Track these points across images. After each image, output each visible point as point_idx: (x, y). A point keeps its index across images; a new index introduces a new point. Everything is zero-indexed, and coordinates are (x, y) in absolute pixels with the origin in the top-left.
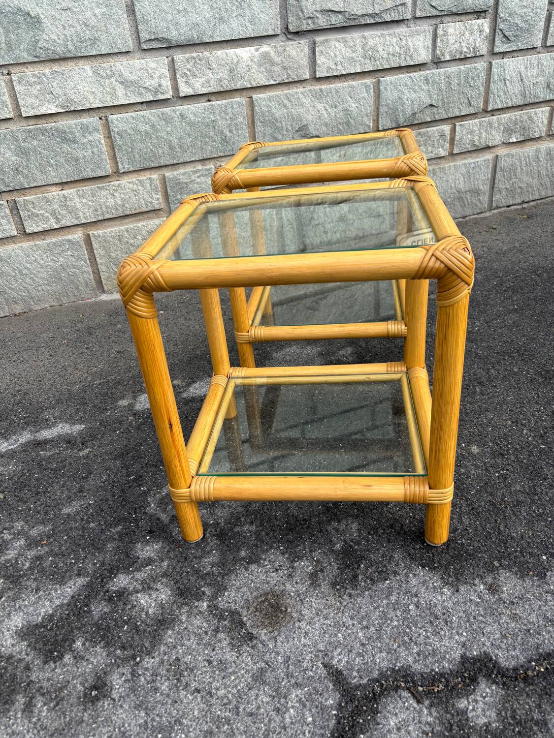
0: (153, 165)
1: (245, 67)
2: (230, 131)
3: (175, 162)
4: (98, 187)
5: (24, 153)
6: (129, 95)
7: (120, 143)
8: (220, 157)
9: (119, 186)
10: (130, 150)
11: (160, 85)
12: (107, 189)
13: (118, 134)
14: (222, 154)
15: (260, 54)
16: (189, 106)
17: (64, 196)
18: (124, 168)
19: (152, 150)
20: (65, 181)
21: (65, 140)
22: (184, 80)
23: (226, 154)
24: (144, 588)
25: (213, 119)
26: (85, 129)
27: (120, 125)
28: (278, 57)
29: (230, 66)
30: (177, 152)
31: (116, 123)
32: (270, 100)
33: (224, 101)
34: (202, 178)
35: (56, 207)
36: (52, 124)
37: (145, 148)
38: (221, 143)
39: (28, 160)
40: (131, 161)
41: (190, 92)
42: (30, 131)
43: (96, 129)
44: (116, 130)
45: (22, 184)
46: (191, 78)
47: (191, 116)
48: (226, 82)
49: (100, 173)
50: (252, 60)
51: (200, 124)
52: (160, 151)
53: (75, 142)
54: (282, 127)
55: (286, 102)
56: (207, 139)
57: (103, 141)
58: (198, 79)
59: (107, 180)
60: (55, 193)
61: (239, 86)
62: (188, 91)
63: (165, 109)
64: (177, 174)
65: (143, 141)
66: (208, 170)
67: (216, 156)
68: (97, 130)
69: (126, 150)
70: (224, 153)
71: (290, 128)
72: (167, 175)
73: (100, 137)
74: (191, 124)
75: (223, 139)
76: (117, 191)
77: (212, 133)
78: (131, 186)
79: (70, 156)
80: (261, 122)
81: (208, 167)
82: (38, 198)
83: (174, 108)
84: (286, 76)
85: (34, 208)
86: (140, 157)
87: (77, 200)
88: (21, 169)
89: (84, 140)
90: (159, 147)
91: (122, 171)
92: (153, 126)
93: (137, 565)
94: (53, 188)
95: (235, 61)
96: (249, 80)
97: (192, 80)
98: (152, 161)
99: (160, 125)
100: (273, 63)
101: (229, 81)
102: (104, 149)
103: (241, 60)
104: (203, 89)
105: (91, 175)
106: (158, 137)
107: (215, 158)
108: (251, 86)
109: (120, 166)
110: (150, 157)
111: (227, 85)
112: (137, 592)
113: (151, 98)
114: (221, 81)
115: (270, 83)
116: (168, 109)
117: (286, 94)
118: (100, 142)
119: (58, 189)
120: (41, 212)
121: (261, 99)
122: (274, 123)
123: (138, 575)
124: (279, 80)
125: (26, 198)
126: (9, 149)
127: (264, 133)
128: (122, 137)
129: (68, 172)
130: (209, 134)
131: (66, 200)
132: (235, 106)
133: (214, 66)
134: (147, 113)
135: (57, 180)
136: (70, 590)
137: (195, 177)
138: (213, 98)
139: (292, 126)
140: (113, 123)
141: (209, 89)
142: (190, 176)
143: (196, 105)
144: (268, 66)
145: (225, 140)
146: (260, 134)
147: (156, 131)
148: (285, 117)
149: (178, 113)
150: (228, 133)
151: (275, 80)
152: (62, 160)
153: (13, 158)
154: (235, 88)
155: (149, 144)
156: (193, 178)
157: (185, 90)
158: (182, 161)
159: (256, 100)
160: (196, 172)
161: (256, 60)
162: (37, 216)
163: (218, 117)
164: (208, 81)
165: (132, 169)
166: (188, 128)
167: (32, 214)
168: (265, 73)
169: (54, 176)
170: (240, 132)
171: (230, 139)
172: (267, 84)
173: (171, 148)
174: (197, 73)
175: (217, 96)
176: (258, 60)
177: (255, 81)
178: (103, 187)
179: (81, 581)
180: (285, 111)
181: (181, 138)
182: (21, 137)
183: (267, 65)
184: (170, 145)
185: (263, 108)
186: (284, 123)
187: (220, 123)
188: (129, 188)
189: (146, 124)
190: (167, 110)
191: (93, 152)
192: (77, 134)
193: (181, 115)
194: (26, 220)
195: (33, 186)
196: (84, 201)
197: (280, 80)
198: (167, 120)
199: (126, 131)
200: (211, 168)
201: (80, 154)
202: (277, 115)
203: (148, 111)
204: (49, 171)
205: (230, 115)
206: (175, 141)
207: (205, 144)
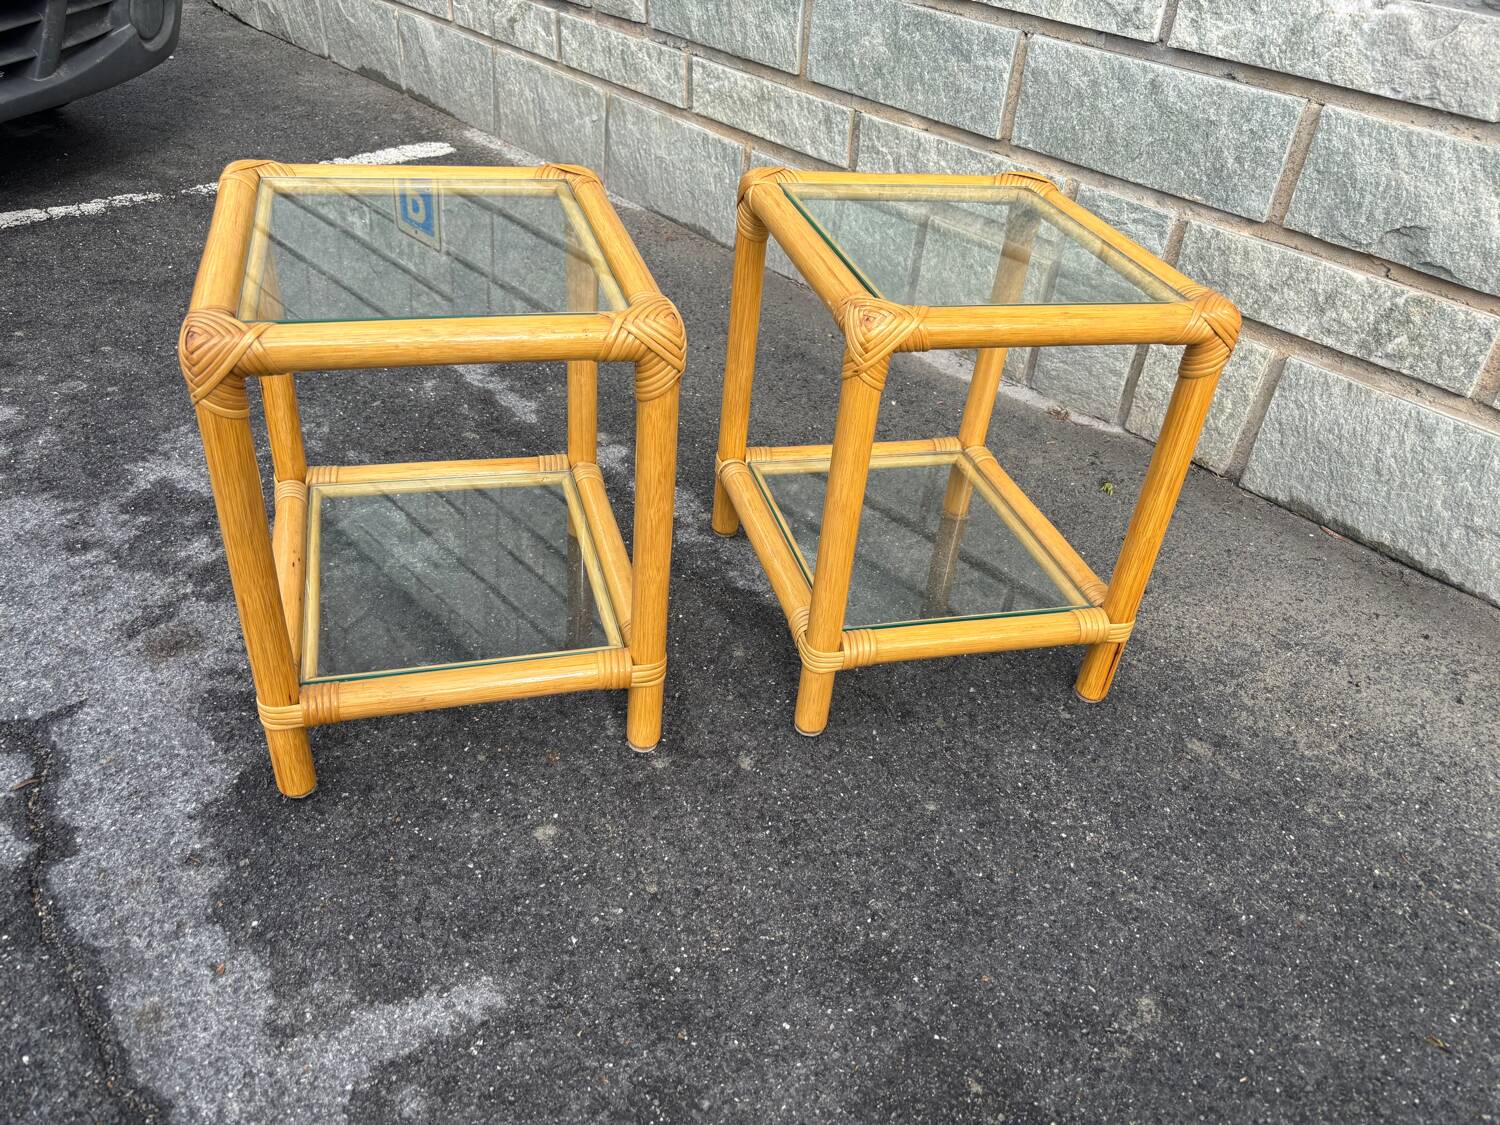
0: (1066, 156)
1: (1330, 33)
2: (1238, 160)
3: (1106, 170)
4: (970, 152)
5: (897, 46)
6: (1081, 9)
7: (1031, 91)
8: (1195, 203)
9: (999, 164)
10: (1040, 110)
11: (1137, 10)
12: (980, 162)
13: (1033, 73)
14: (1198, 198)
15: (1385, 17)
16: (1177, 72)
17: (919, 140)
18: (1020, 138)
19: (1073, 128)
20: (931, 117)
21: (956, 49)
22: (1192, 15)
23: (1209, 204)
25: (1213, 118)
26: (990, 43)
27: (1041, 59)
28: (1429, 38)
29: (1296, 20)
30: (1116, 152)
31: (1038, 51)
32: (1360, 131)
33: (1254, 90)
34: (1140, 227)
35: (903, 151)
36: (949, 16)
37: (1062, 118)
38: (1208, 176)
39: (898, 61)
40: (1035, 131)
41: (1192, 43)
42: (917, 15)
43: (1004, 50)
44: (1032, 64)
45: (877, 94)
46: (1208, 16)
47: (1171, 93)
48: (1275, 52)
49: (982, 130)
50: (1355, 24)
51: (1181, 117)
52: (1088, 137)
53: (968, 59)
54: (1360, 205)
55: (1401, 152)
56: (1183, 154)
57: (1006, 76)
58: (1220, 24)
59: (992, 147)
60: (910, 130)
61: (1300, 69)
62: (1188, 39)
63: (1129, 59)
64: (1100, 196)
65: (1066, 104)
66: (1159, 216)
67: (1187, 197)
68: (1006, 53)
69: (1034, 107)
70: (1207, 199)
71: (1379, 215)
72: (1083, 186)
73: (1005, 65)
74: (1164, 109)
75: (1215, 170)
77: (1198, 146)
79: (952, 79)
80: (1318, 171)
81: (1162, 211)
82: (888, 125)
83: (1147, 64)
84: (1428, 92)
85: (878, 138)
86: (1051, 130)
87: (934, 156)
88: (885, 71)
89: (981, 62)
90: (1090, 128)
91: (1015, 142)
92: (1094, 83)
94: (915, 122)
95: (1313, 12)
96: (1330, 67)
97: (1209, 21)
98: (1067, 149)
99: (1106, 87)
100: (1406, 48)
101: (1281, 51)
102: (1004, 89)
103: (1326, 16)
104: (1220, 47)
105: (968, 125)
106: (1094, 107)
107: (1184, 199)
108: (1328, 81)
109: (1015, 133)
110: (1066, 138)
111: (1274, 58)
113: (1114, 29)
114: (1263, 45)
115: (1381, 93)
116: (1137, 61)
117: (1411, 133)
118: (1001, 76)
119: (921, 126)
120: (884, 150)
121: (1338, 116)
122: (1345, 186)
124: (1406, 94)
125: (875, 118)
126: (883, 32)
127: (1314, 199)
128: (1036, 81)
129: (940, 105)
130: (1192, 144)
131: (919, 148)
132: (1273, 110)
133: (1264, 8)
134: (1093, 53)
135: (921, 110)
137: (1129, 218)
138: (1240, 75)
139: (1387, 213)
140: (1033, 50)
141: (1233, 52)
142: (1120, 211)
143: (1192, 74)
144: (1392, 51)
145: (1218, 172)
146: (1305, 197)
147: (1096, 95)
148: (1378, 184)
149: (1150, 76)
150: (1231, 161)
151: (1394, 89)
152: (940, 82)
153: (883, 49)
154: (1289, 70)
155: (1074, 114)
156: (1124, 217)
157: (1184, 36)
158: (1120, 176)
159: (1328, 117)
160: (1135, 209)
161: (1366, 27)
162: (878, 153)
163: (1225, 119)
164: (1237, 35)
165: (1030, 146)
166: (1156, 115)
167: (873, 147)
168: (1378, 65)
169: (920, 101)
170: (1261, 170)
171: (1229, 176)
172: (1372, 91)
173: (1110, 141)
174: (1224, 11)
175: (1250, 73)
176: (1373, 30)
177: (1344, 72)
178: (977, 154)
180: (1388, 171)
181: (1133, 128)
182: (902, 20)
183: (1391, 48)
184: (1108, 134)
185: (1335, 142)
186: (1369, 198)
187: (1223, 131)
189: (1085, 74)
190: (1133, 62)
191: (984, 88)
192: (975, 47)
193: (1154, 83)
194: (863, 152)
195: (889, 103)
196: (943, 163)
197: (1409, 94)
198: (1125, 81)
199: (1047, 73)
200: (1166, 217)
201: (965, 81)
202: (1360, 172)
203: (1098, 52)
204: (918, 90)
205: (1254, 125)
206: (1121, 130)
207: (1177, 164)
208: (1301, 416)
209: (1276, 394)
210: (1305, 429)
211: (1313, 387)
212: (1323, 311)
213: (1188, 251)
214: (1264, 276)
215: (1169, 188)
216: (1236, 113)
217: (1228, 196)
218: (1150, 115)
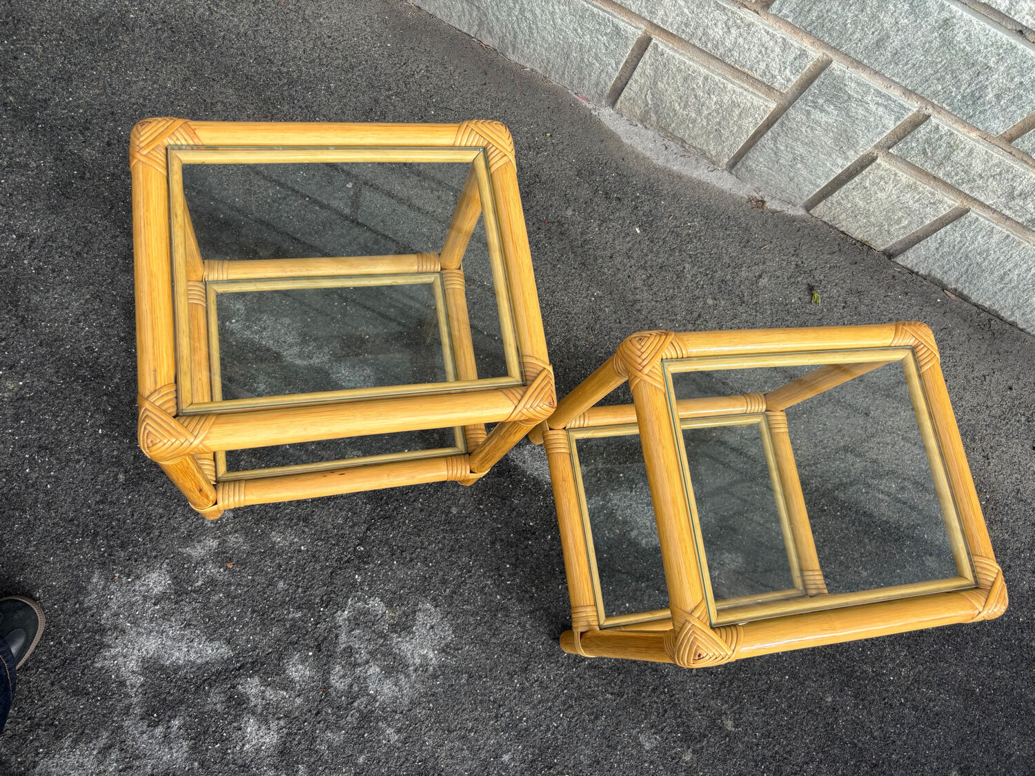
0: (827, 39)
2: (998, 97)
3: (866, 61)
8: (940, 108)
9: (749, 25)
12: (727, 15)
14: (946, 107)
16: (974, 20)
18: (780, 12)
19: (845, 24)
23: (955, 113)
24: (261, 714)
25: (991, 64)
30: (882, 54)
34: (881, 109)
37: (836, 13)
38: (963, 97)
40: (800, 11)
47: (961, 34)
51: (961, 54)
52: (857, 35)
56: (948, 76)
64: (850, 77)
66: (902, 107)
67: (936, 103)
70: (954, 110)
72: (834, 65)
74: (947, 43)
75: (973, 95)
76: (739, 27)
77: (966, 77)
78: (766, 38)
81: (903, 101)
86: (818, 17)
90: (863, 29)
91: (773, 12)
93: (277, 679)
98: (831, 35)
99: (895, 6)
104: (1028, 17)
106: (874, 17)
109: (776, 5)
110: (833, 28)
112: (254, 713)
123: (269, 693)
130: (961, 73)
136: (210, 651)
137: (872, 100)
142: (866, 93)
143: (988, 27)
145: (975, 98)
149: (945, 15)
150: (991, 95)
155: (850, 14)
156: (868, 98)
158: (877, 69)
160: (879, 93)
163: (1002, 68)
165: (790, 20)
166: (936, 44)
170: (1013, 108)
171: (983, 104)
173: (879, 44)
178: (724, 9)
179: (225, 651)
181: (909, 45)
184: (881, 40)
187: (996, 76)
188: (760, 39)
193: (946, 21)
200: (907, 107)
206: (895, 42)
207: (938, 80)
208: (961, 241)
209: (948, 227)
210: (960, 249)
211: (980, 231)
212: (1013, 198)
213: (919, 136)
214: (978, 166)
215: (922, 93)
216: (1014, 67)
217: (974, 114)
218: (931, 42)
